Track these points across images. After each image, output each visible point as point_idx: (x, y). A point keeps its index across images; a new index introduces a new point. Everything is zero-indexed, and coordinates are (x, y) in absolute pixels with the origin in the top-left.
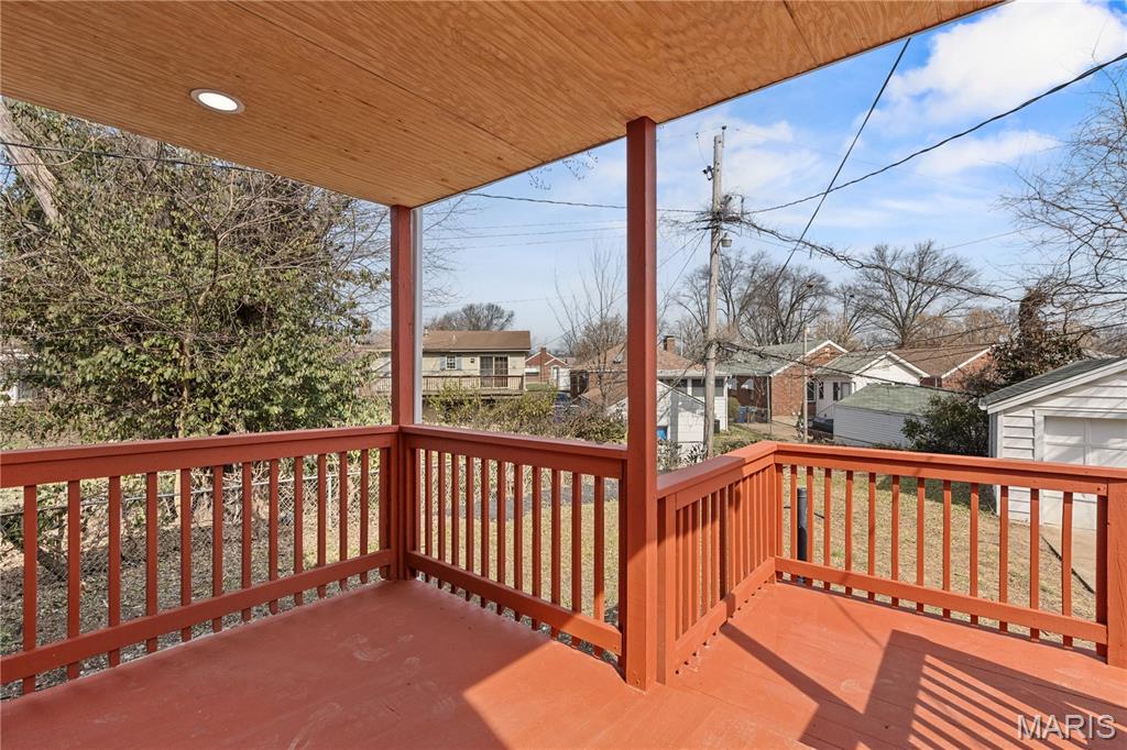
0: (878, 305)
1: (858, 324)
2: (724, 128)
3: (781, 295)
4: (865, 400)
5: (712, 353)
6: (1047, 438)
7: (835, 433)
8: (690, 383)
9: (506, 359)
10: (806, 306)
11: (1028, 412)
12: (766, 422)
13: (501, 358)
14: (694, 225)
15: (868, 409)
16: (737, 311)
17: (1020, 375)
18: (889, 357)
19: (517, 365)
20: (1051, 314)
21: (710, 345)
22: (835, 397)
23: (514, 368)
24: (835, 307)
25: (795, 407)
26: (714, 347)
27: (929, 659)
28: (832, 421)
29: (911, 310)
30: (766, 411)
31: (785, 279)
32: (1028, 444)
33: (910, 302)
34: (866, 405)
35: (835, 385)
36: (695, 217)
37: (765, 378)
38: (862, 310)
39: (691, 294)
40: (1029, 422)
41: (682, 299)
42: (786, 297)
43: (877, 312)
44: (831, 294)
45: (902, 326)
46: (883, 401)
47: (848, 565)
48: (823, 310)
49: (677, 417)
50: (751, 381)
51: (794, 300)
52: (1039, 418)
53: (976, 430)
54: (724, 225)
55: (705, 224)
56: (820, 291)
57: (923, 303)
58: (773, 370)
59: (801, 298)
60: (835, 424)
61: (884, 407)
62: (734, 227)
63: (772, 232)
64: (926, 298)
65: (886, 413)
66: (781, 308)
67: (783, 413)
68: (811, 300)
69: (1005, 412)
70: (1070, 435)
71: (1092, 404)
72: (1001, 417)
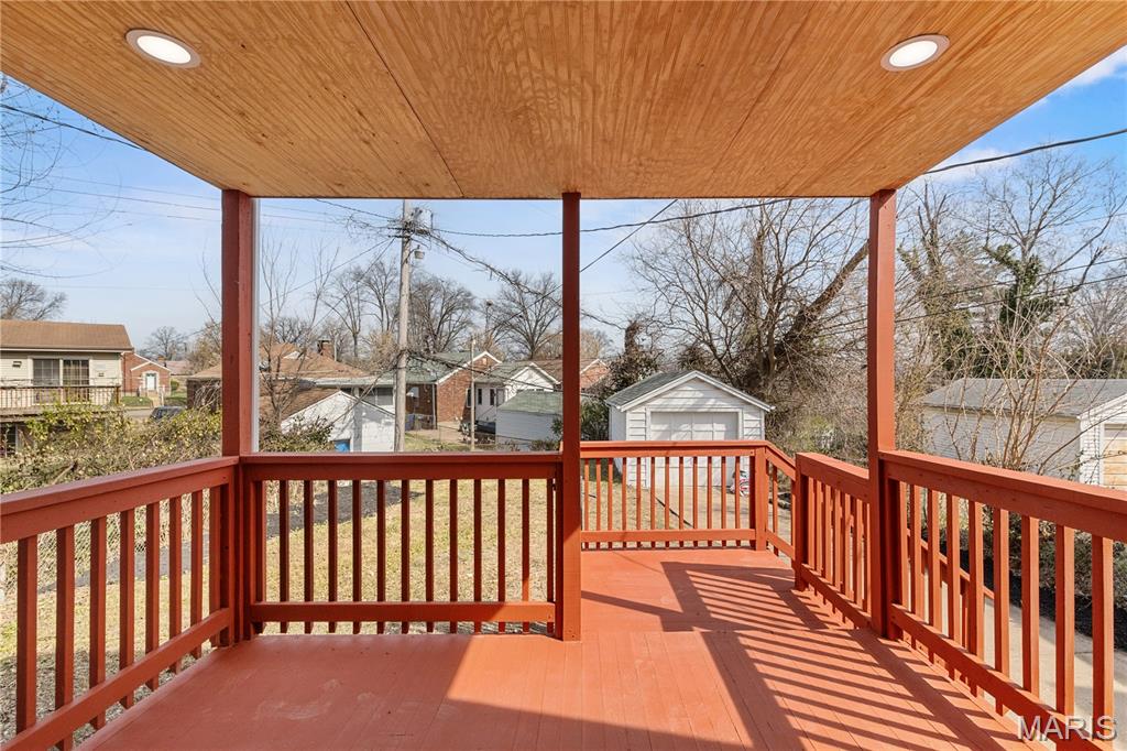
0: (514, 321)
1: (498, 337)
3: (432, 305)
4: (520, 405)
5: (403, 363)
6: (652, 427)
7: (497, 434)
9: (86, 363)
10: (454, 317)
11: (642, 409)
12: (432, 428)
13: (76, 362)
14: (386, 232)
15: (524, 412)
16: (391, 318)
17: (626, 383)
18: (533, 368)
19: (104, 372)
20: (642, 339)
21: (401, 354)
22: (492, 403)
23: (101, 375)
24: (479, 320)
25: (458, 413)
26: (405, 356)
27: (689, 572)
28: (494, 424)
29: (538, 328)
30: (432, 419)
31: (437, 290)
32: (642, 432)
33: (537, 321)
34: (522, 409)
35: (492, 391)
36: (386, 224)
37: (431, 385)
38: (502, 325)
40: (642, 417)
41: (330, 300)
42: (437, 308)
43: (513, 327)
44: (475, 308)
45: (530, 340)
46: (534, 405)
47: (624, 527)
48: (469, 323)
49: (360, 428)
50: (417, 389)
51: (444, 310)
52: (649, 414)
53: (599, 423)
54: (413, 236)
55: (394, 232)
56: (467, 304)
57: (547, 322)
58: (438, 378)
59: (450, 310)
60: (497, 427)
61: (535, 409)
62: (425, 240)
63: (459, 251)
64: (548, 319)
65: (537, 414)
66: (432, 317)
67: (449, 419)
68: (459, 312)
69: (630, 409)
70: (664, 424)
71: (675, 402)
72: (628, 414)
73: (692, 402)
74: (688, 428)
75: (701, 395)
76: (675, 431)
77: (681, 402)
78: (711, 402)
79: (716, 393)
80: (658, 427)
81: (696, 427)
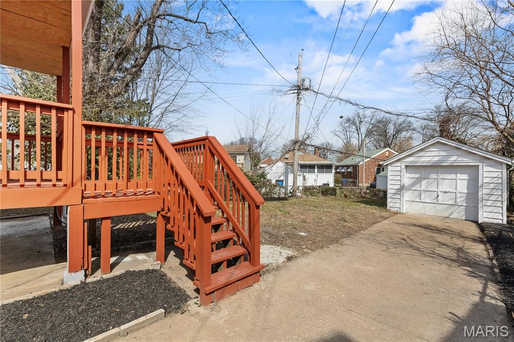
2: (303, 50)
6: (406, 175)
7: (377, 188)
8: (316, 167)
11: (399, 164)
12: (356, 186)
23: (239, 160)
30: (356, 181)
32: (399, 178)
37: (357, 166)
39: (341, 130)
40: (399, 169)
41: (337, 133)
49: (288, 176)
52: (403, 167)
55: (292, 92)
58: (359, 162)
62: (306, 92)
63: (322, 94)
67: (364, 182)
69: (391, 164)
70: (416, 173)
71: (423, 159)
72: (389, 167)
73: (437, 159)
74: (436, 177)
75: (445, 154)
76: (425, 179)
77: (428, 159)
78: (454, 158)
79: (458, 152)
80: (413, 176)
81: (441, 176)
